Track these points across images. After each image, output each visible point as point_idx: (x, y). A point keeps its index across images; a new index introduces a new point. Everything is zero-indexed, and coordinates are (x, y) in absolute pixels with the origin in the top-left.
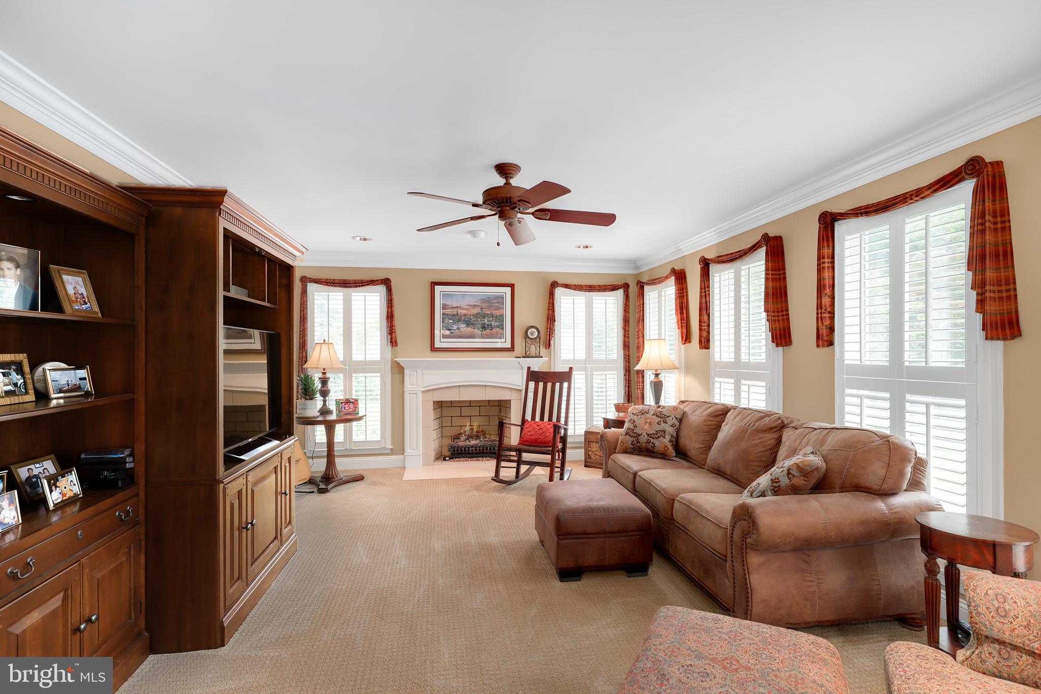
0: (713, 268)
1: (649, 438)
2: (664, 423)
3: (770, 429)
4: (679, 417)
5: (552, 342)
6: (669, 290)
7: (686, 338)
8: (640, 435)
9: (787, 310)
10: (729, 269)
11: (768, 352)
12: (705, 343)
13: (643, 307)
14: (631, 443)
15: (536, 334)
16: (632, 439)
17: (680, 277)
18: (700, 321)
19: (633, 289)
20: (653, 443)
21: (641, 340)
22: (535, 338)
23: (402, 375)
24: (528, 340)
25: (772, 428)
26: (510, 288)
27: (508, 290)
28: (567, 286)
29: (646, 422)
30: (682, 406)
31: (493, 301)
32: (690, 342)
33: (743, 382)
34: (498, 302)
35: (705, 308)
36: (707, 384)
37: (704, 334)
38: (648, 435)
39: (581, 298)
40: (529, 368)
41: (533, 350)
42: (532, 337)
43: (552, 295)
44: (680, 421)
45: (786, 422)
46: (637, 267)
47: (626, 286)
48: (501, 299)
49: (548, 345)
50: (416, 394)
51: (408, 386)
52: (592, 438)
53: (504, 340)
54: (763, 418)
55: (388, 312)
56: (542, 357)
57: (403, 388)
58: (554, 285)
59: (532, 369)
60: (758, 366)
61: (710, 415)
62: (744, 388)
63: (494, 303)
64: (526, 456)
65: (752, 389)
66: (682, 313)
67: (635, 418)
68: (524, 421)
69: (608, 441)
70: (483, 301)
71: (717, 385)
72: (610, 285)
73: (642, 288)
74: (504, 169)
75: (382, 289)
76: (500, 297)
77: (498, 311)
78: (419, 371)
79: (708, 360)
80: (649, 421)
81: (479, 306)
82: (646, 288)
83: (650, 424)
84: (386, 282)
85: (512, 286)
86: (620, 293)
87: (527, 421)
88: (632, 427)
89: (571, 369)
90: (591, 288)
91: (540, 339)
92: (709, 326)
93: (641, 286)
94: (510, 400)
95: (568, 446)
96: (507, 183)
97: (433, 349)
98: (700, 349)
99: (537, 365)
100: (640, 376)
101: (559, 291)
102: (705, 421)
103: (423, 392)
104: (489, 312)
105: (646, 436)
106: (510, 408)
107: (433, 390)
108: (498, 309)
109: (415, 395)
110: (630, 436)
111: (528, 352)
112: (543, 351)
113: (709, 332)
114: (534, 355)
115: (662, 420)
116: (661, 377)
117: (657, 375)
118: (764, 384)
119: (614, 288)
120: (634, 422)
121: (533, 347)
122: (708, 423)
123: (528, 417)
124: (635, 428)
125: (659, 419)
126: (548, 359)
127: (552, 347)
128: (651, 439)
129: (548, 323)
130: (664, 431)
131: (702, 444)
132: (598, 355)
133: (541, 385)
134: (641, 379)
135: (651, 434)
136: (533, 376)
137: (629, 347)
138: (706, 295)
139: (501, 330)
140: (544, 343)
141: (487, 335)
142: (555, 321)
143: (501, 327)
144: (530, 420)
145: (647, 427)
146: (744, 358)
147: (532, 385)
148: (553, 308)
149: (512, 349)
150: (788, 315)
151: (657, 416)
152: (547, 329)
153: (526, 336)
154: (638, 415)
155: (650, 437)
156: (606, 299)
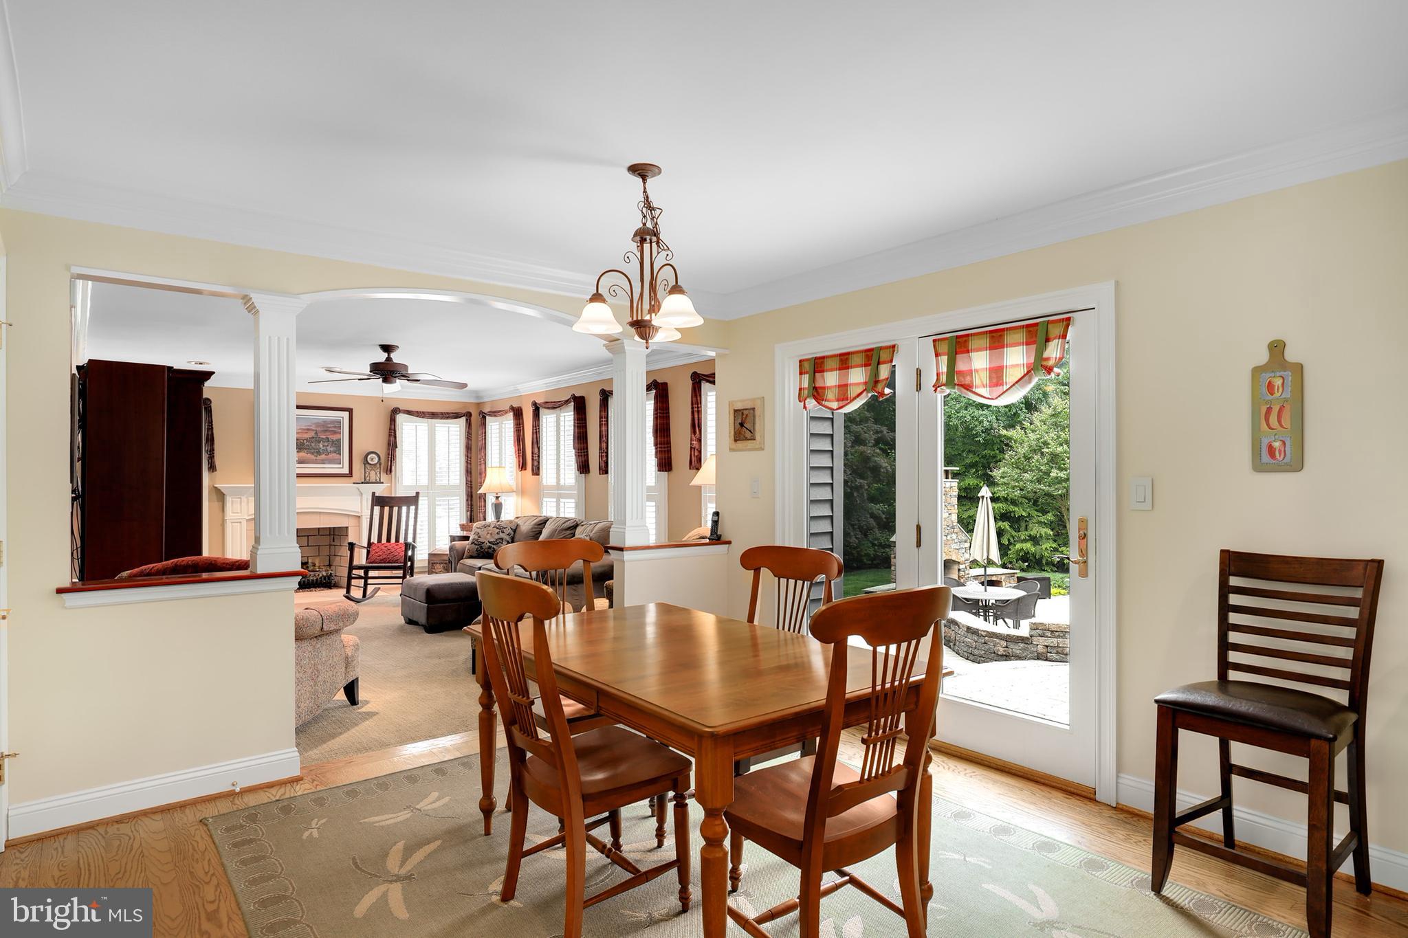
0: (542, 411)
2: (502, 532)
4: (514, 528)
5: (393, 467)
6: (509, 422)
7: (522, 467)
8: (483, 543)
9: (587, 449)
11: (576, 478)
12: (536, 470)
13: (485, 434)
14: (475, 550)
15: (376, 460)
16: (477, 547)
17: (518, 413)
18: (533, 453)
19: (475, 418)
20: (494, 548)
21: (483, 466)
22: (375, 464)
24: (367, 466)
26: (349, 413)
27: (345, 415)
28: (409, 413)
29: (488, 533)
30: (517, 520)
31: (329, 426)
32: (525, 470)
33: (562, 500)
34: (335, 427)
35: (536, 442)
36: (539, 503)
37: (536, 463)
38: (490, 542)
39: (423, 425)
40: (374, 493)
41: (373, 476)
42: (372, 463)
43: (393, 420)
44: (515, 531)
45: (579, 523)
46: (478, 397)
47: (469, 415)
48: (338, 424)
49: (389, 471)
50: (240, 522)
51: (231, 515)
52: (436, 560)
53: (341, 466)
54: (566, 522)
55: (207, 435)
56: (382, 483)
57: (223, 516)
58: (396, 411)
59: (377, 495)
60: (570, 488)
61: (535, 524)
62: (561, 504)
63: (330, 427)
64: (372, 573)
65: (567, 505)
66: (519, 445)
67: (479, 531)
68: (370, 543)
69: (457, 551)
70: (318, 425)
71: (544, 502)
72: (453, 413)
73: (484, 418)
74: (387, 348)
76: (338, 422)
77: (335, 436)
78: (244, 499)
79: (538, 484)
80: (490, 532)
81: (313, 430)
82: (488, 418)
83: (491, 534)
84: (206, 402)
85: (350, 411)
86: (463, 419)
87: (373, 543)
88: (476, 537)
89: (418, 494)
90: (433, 415)
91: (380, 465)
92: (539, 456)
93: (483, 416)
94: (347, 528)
95: (415, 566)
96: (389, 358)
98: (531, 475)
99: (381, 490)
100: (482, 500)
101: (401, 417)
102: (532, 528)
103: (248, 520)
104: (324, 437)
105: (487, 543)
106: (348, 535)
108: (335, 433)
109: (239, 524)
110: (475, 544)
111: (368, 478)
112: (384, 477)
113: (539, 462)
114: (374, 481)
116: (501, 500)
117: (497, 498)
118: (574, 501)
119: (457, 416)
120: (479, 534)
121: (373, 472)
122: (534, 530)
123: (374, 539)
124: (479, 540)
125: (498, 530)
126: (389, 485)
127: (393, 473)
128: (491, 545)
129: (389, 449)
130: (502, 539)
132: (441, 481)
133: (387, 509)
134: (482, 503)
135: (492, 542)
136: (379, 501)
137: (471, 474)
138: (536, 432)
139: (338, 455)
140: (384, 469)
141: (322, 460)
142: (396, 447)
143: (338, 451)
144: (376, 542)
145: (489, 536)
146: (562, 483)
147: (377, 509)
148: (395, 434)
149: (350, 474)
150: (587, 452)
151: (497, 528)
152: (389, 454)
153: (366, 462)
154: (481, 529)
156: (449, 427)
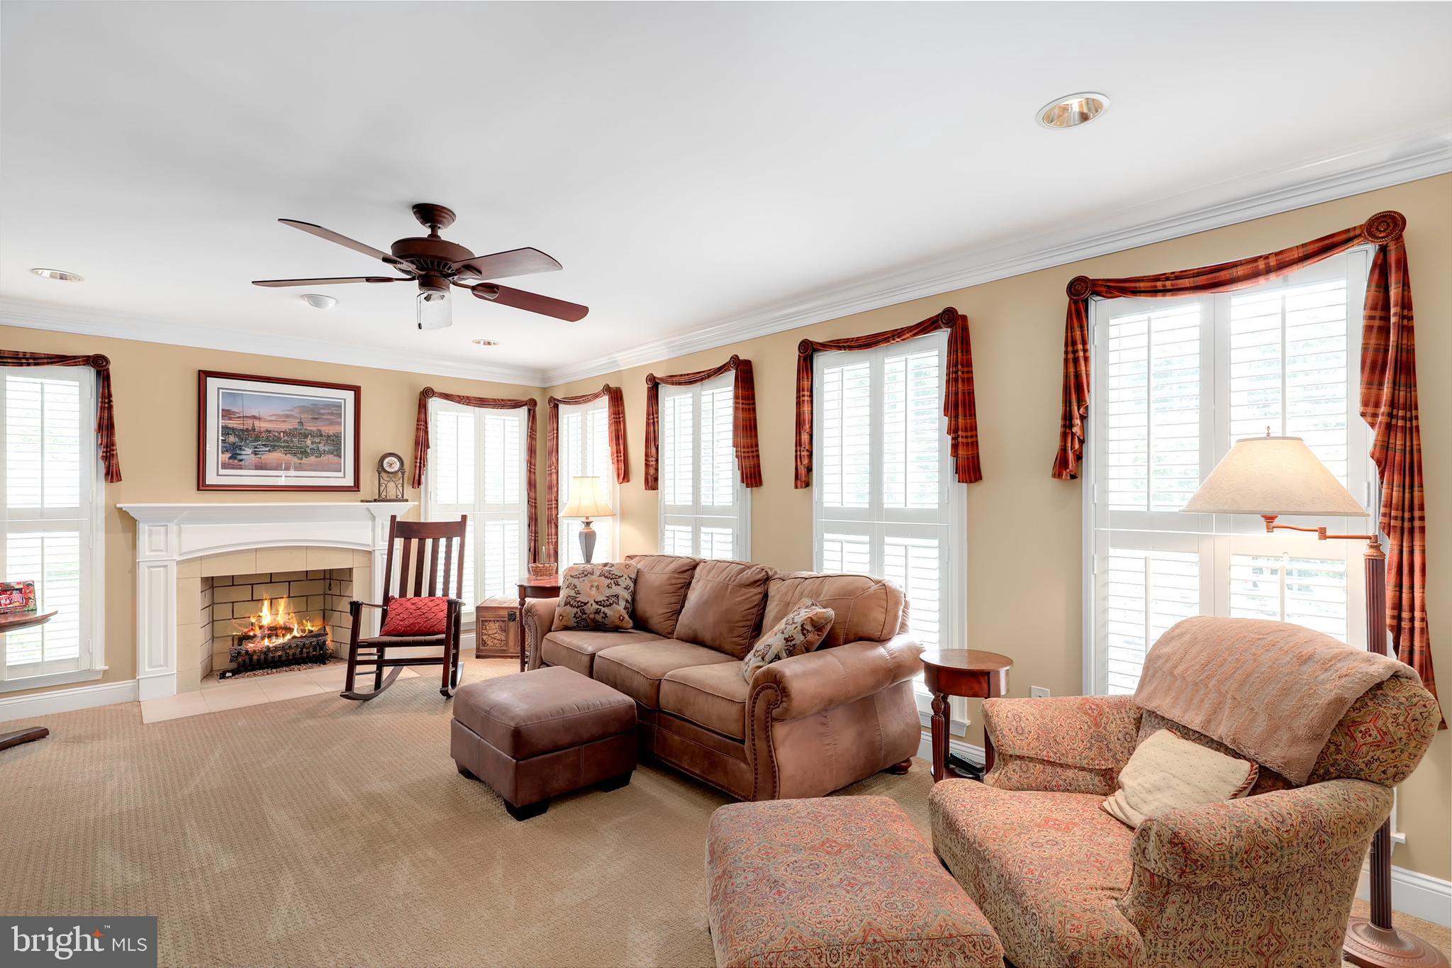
0: (663, 389)
1: (598, 607)
2: (616, 585)
3: (754, 583)
4: (633, 576)
5: (423, 478)
6: (600, 411)
7: (624, 475)
8: (585, 604)
9: (757, 445)
10: (686, 393)
11: (737, 496)
12: (652, 482)
13: (557, 433)
14: (573, 615)
15: (397, 466)
16: (575, 610)
17: (616, 397)
18: (647, 455)
19: (542, 408)
20: (604, 613)
21: (554, 476)
22: (396, 473)
23: (130, 535)
24: (383, 474)
25: (756, 582)
26: (353, 392)
27: (350, 395)
28: (447, 396)
29: (592, 586)
30: (632, 562)
31: (322, 411)
32: (628, 481)
33: (703, 529)
34: (332, 414)
35: (652, 439)
36: (656, 534)
37: (652, 471)
38: (597, 603)
39: (468, 415)
40: (393, 518)
41: (392, 490)
42: (390, 470)
43: (422, 407)
44: (635, 581)
45: (770, 573)
46: (544, 379)
47: (532, 404)
48: (336, 409)
49: (417, 482)
50: (166, 566)
51: (147, 553)
52: (488, 615)
53: (341, 474)
54: (742, 571)
55: (101, 419)
56: (407, 501)
57: (134, 556)
58: (427, 393)
59: (398, 519)
60: (723, 510)
61: (675, 572)
62: (703, 537)
63: (324, 414)
64: (391, 653)
65: (716, 538)
66: (618, 444)
67: (575, 581)
68: (387, 599)
69: (540, 616)
70: (304, 409)
71: (668, 534)
72: (510, 400)
73: (556, 406)
74: (429, 213)
75: (88, 375)
76: (337, 406)
77: (330, 428)
78: (172, 527)
79: (656, 503)
80: (596, 584)
81: (295, 417)
82: (561, 407)
83: (598, 588)
84: (99, 364)
85: (357, 390)
86: (524, 411)
87: (393, 598)
88: (572, 593)
89: (464, 517)
90: (482, 402)
91: (403, 474)
92: (657, 460)
93: (555, 404)
94: (350, 570)
95: (462, 628)
96: (434, 235)
97: (201, 485)
98: (646, 489)
99: (404, 512)
100: (553, 525)
101: (434, 404)
102: (669, 579)
103: (179, 563)
104: (314, 429)
105: (594, 604)
106: (352, 581)
107: (201, 558)
108: (332, 423)
109: (162, 569)
110: (571, 606)
111: (384, 493)
112: (409, 491)
113: (657, 470)
114: (394, 497)
115: (612, 582)
116: (594, 527)
117: (588, 524)
118: (730, 531)
119: (516, 404)
120: (576, 588)
121: (391, 485)
122: (674, 581)
123: (395, 591)
124: (578, 596)
125: (609, 581)
126: (417, 503)
127: (422, 486)
128: (600, 607)
129: (416, 450)
130: (617, 596)
131: (667, 608)
132: (492, 496)
133: (415, 543)
134: (553, 531)
135: (601, 602)
136: (402, 529)
137: (535, 487)
138: (654, 423)
139: (337, 458)
140: (409, 479)
141: (311, 465)
142: (428, 447)
143: (337, 451)
144: (397, 595)
145: (594, 592)
146: (705, 501)
147: (399, 543)
148: (427, 428)
149: (356, 487)
150: (757, 451)
151: (606, 577)
152: (416, 458)
153: (381, 469)
154: (579, 578)
155: (600, 605)
156: (504, 420)
